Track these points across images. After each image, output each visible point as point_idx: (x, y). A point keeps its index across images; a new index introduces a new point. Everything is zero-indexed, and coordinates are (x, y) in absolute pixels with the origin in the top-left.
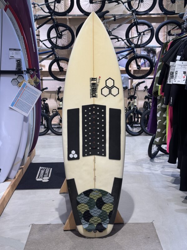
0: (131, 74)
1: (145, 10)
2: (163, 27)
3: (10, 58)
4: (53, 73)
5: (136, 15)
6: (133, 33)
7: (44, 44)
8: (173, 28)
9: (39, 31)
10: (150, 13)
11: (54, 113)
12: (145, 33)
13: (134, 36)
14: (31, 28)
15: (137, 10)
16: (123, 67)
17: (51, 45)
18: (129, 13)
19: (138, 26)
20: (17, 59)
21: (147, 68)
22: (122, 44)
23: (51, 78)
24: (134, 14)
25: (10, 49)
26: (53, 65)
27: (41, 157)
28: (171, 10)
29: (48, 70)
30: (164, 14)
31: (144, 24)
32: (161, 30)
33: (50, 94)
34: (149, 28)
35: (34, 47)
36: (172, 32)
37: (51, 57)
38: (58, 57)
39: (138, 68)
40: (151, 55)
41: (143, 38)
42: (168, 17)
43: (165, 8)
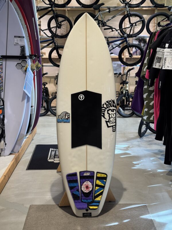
0: (123, 61)
1: (137, 3)
2: (153, 19)
3: (15, 45)
4: (52, 59)
5: (128, 7)
6: (126, 24)
7: (44, 33)
8: (162, 20)
9: (40, 22)
10: (142, 6)
11: (53, 96)
12: (137, 24)
13: (127, 27)
14: (33, 18)
15: (130, 3)
16: (117, 55)
17: (51, 35)
18: (123, 5)
19: (131, 18)
20: (21, 46)
21: (138, 56)
22: (116, 34)
23: (51, 64)
24: (127, 6)
25: (15, 37)
26: (53, 52)
27: (41, 135)
28: (161, 4)
29: (48, 57)
30: (154, 7)
31: (136, 15)
32: (151, 22)
33: (50, 79)
34: (141, 20)
35: (36, 35)
36: (162, 24)
37: (51, 45)
38: (58, 45)
39: (130, 56)
40: (142, 45)
41: (135, 28)
42: (158, 10)
43: (156, 1)
